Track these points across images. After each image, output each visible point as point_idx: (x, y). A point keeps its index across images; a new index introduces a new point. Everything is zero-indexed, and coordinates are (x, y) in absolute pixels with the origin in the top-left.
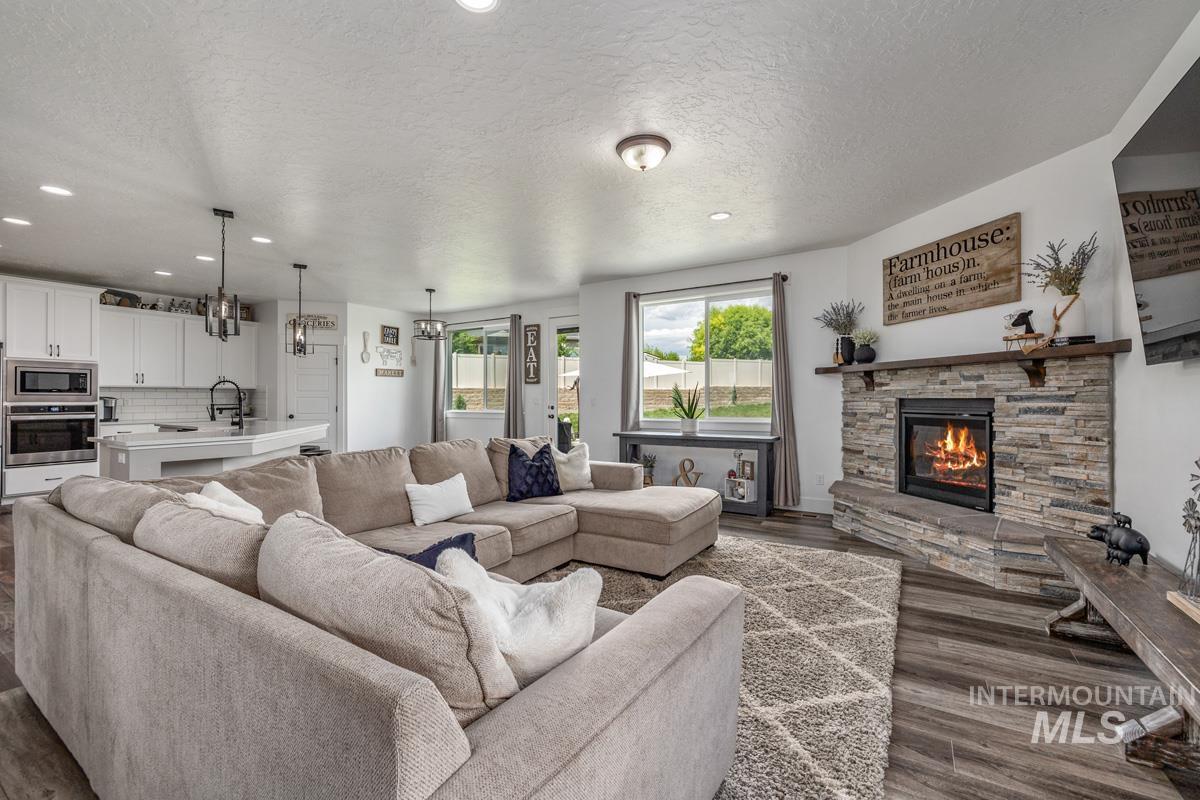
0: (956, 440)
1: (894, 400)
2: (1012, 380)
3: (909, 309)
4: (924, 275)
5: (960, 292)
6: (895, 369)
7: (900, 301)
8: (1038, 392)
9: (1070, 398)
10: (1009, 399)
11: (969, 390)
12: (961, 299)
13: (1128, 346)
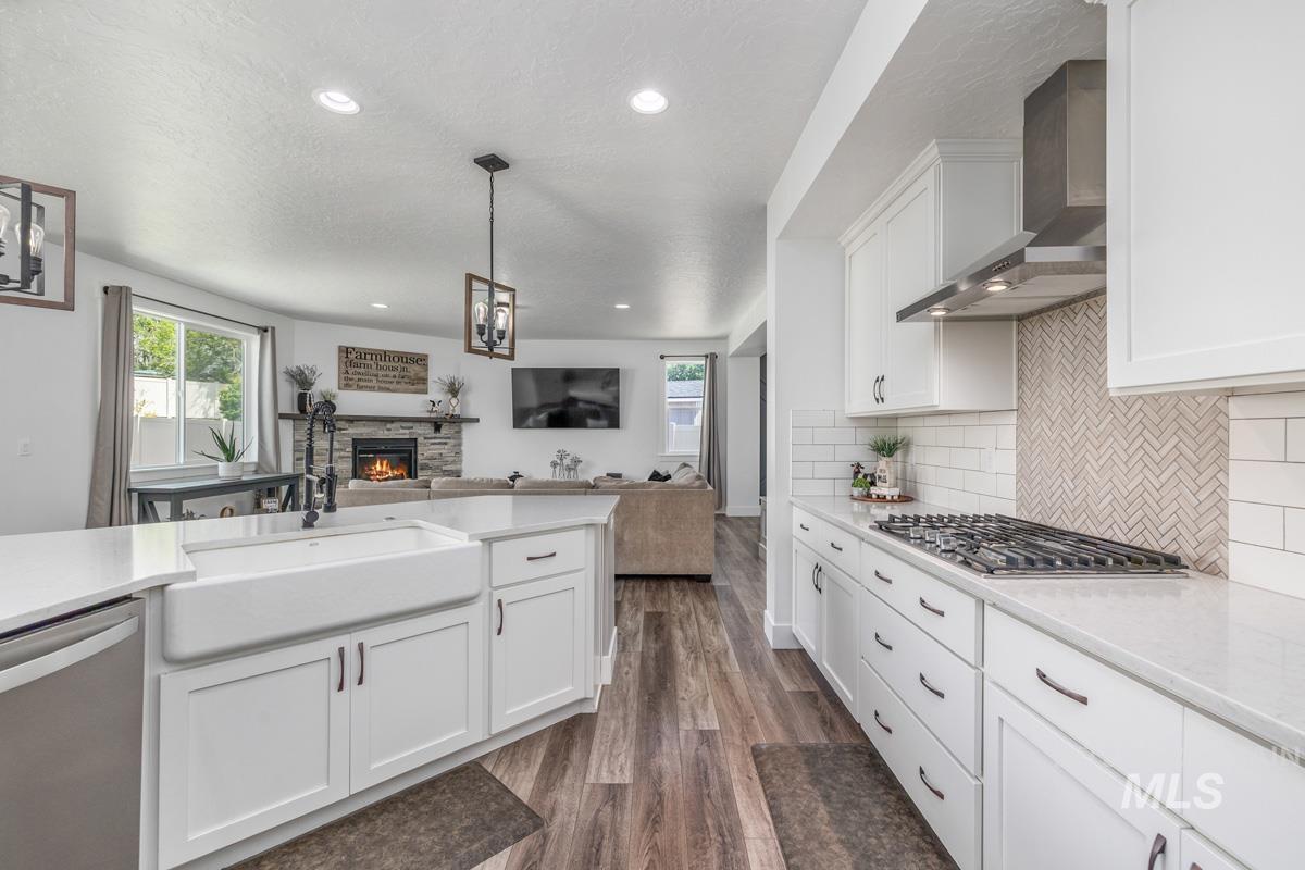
0: (381, 465)
1: (350, 439)
2: (428, 430)
3: (362, 384)
4: (374, 366)
5: (398, 382)
6: (351, 420)
7: (356, 377)
8: (437, 435)
9: (449, 438)
10: (425, 438)
11: (404, 434)
12: (399, 386)
13: (477, 420)
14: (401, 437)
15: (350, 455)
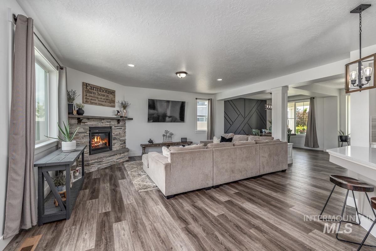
0: (97, 139)
1: (88, 127)
2: (114, 123)
3: (92, 101)
4: (97, 94)
5: (105, 102)
6: (89, 118)
7: (90, 98)
8: (119, 125)
10: (115, 126)
11: (108, 125)
13: (132, 119)
14: (107, 126)
15: (88, 134)
